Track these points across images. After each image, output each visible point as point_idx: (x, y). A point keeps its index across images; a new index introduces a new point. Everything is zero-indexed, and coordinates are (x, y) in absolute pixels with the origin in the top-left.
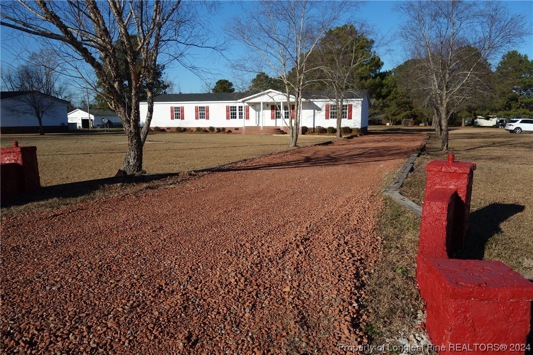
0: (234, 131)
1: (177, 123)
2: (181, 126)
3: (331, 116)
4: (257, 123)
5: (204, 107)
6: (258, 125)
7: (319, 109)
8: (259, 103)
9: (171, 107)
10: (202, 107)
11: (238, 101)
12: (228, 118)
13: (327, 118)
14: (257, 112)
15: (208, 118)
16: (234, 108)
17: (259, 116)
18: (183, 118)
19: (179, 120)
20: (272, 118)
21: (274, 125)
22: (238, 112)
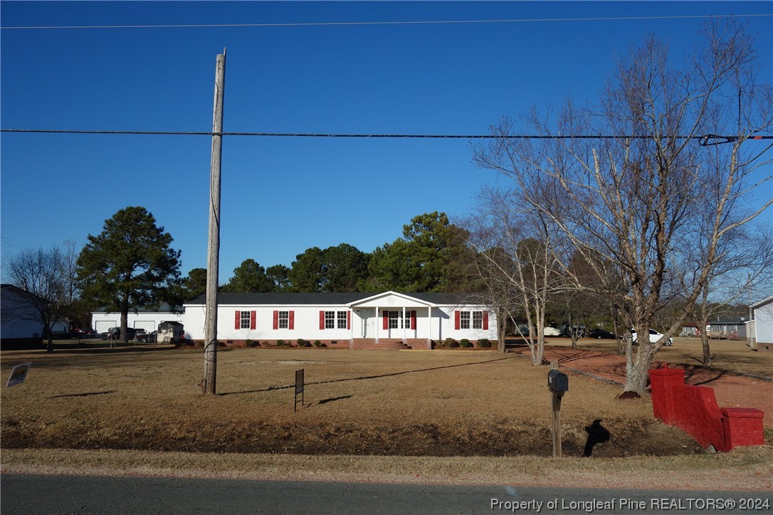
0: (329, 345)
1: (244, 334)
2: (251, 339)
3: (462, 326)
4: (364, 335)
5: (287, 312)
6: (364, 337)
7: (447, 317)
8: (373, 309)
9: (236, 312)
10: (284, 312)
11: (346, 305)
12: (322, 327)
13: (457, 328)
14: (364, 320)
15: (292, 327)
16: (331, 314)
17: (365, 325)
18: (253, 327)
19: (248, 330)
20: (385, 327)
21: (387, 337)
22: (336, 319)
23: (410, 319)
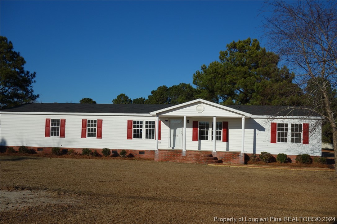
0: (137, 156)
1: (53, 142)
2: (60, 147)
3: (279, 139)
4: (172, 146)
5: (95, 121)
6: (173, 148)
7: (262, 129)
8: (181, 118)
9: (46, 120)
10: (92, 121)
11: (152, 113)
12: (129, 137)
13: (273, 141)
14: (173, 130)
15: (100, 136)
16: (138, 124)
17: (174, 136)
18: (63, 135)
19: (57, 138)
20: (195, 139)
21: (197, 149)
22: (144, 129)
23: (222, 131)
